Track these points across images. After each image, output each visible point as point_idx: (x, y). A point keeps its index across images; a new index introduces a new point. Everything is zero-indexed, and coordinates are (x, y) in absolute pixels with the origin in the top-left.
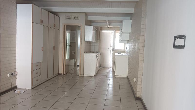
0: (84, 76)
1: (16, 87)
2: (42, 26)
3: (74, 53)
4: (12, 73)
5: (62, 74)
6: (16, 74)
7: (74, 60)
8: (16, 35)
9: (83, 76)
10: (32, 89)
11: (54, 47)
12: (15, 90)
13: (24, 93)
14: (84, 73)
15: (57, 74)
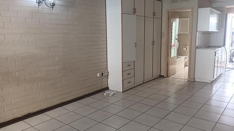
0: (195, 81)
1: (107, 88)
2: (135, 16)
3: (186, 48)
4: (103, 73)
5: (165, 76)
6: (107, 74)
7: (185, 58)
8: (106, 30)
9: (193, 80)
10: (123, 92)
11: (153, 41)
12: (105, 91)
13: (113, 96)
14: (195, 77)
15: (159, 76)
